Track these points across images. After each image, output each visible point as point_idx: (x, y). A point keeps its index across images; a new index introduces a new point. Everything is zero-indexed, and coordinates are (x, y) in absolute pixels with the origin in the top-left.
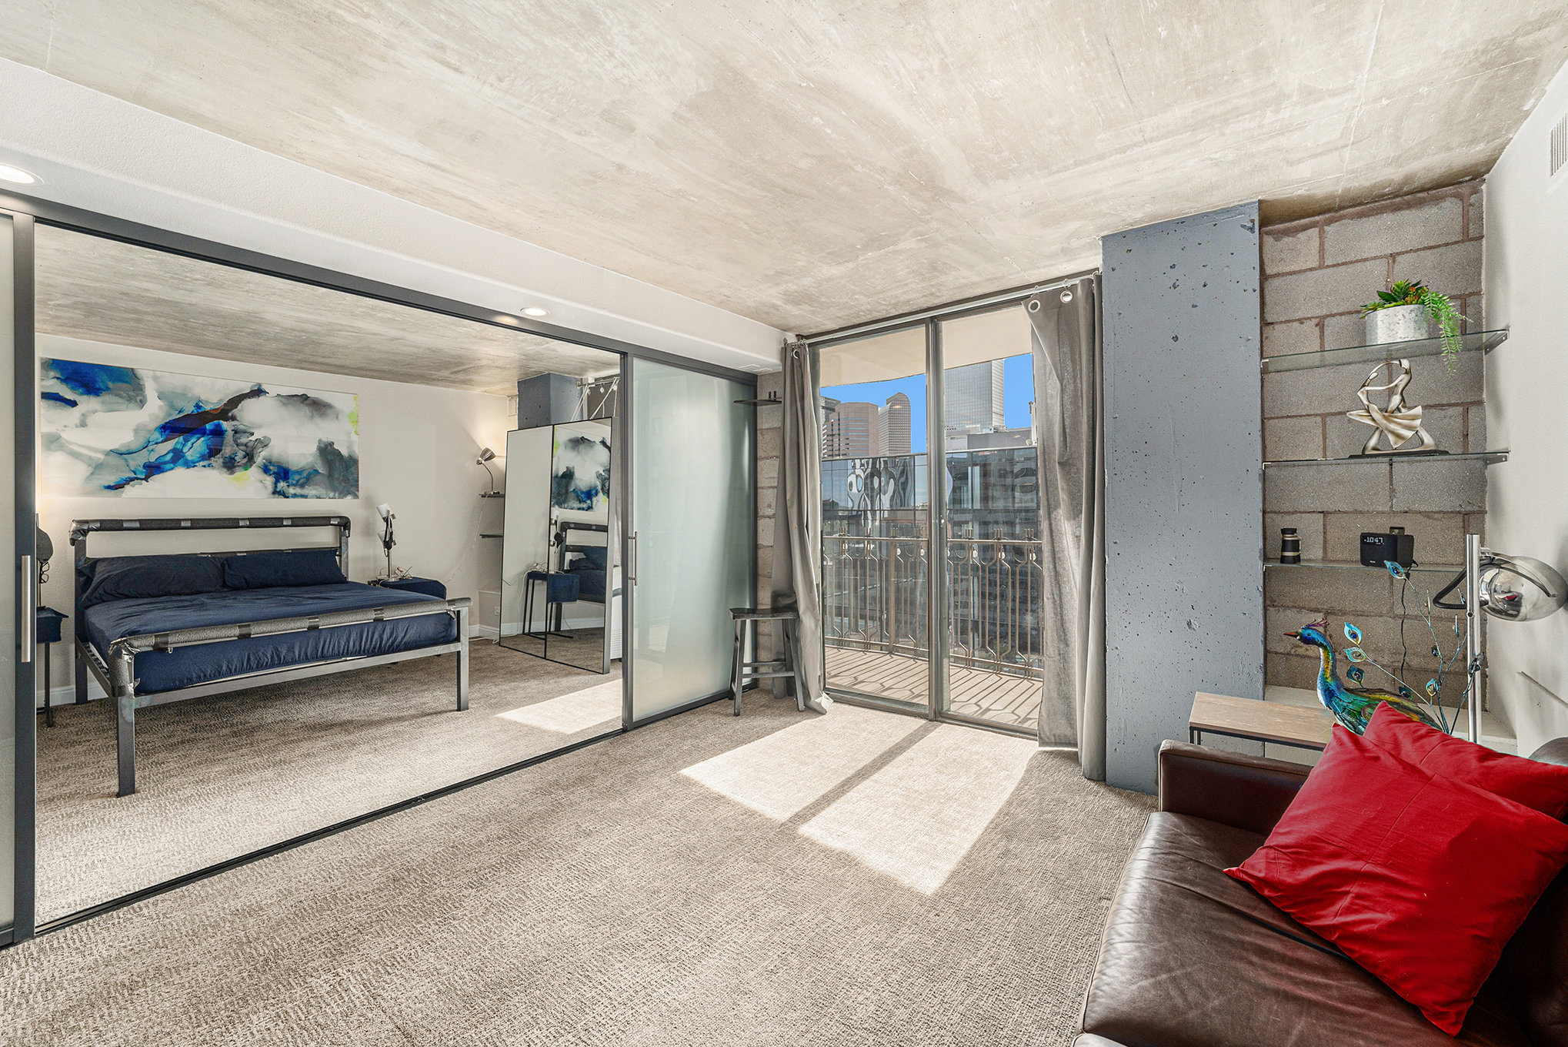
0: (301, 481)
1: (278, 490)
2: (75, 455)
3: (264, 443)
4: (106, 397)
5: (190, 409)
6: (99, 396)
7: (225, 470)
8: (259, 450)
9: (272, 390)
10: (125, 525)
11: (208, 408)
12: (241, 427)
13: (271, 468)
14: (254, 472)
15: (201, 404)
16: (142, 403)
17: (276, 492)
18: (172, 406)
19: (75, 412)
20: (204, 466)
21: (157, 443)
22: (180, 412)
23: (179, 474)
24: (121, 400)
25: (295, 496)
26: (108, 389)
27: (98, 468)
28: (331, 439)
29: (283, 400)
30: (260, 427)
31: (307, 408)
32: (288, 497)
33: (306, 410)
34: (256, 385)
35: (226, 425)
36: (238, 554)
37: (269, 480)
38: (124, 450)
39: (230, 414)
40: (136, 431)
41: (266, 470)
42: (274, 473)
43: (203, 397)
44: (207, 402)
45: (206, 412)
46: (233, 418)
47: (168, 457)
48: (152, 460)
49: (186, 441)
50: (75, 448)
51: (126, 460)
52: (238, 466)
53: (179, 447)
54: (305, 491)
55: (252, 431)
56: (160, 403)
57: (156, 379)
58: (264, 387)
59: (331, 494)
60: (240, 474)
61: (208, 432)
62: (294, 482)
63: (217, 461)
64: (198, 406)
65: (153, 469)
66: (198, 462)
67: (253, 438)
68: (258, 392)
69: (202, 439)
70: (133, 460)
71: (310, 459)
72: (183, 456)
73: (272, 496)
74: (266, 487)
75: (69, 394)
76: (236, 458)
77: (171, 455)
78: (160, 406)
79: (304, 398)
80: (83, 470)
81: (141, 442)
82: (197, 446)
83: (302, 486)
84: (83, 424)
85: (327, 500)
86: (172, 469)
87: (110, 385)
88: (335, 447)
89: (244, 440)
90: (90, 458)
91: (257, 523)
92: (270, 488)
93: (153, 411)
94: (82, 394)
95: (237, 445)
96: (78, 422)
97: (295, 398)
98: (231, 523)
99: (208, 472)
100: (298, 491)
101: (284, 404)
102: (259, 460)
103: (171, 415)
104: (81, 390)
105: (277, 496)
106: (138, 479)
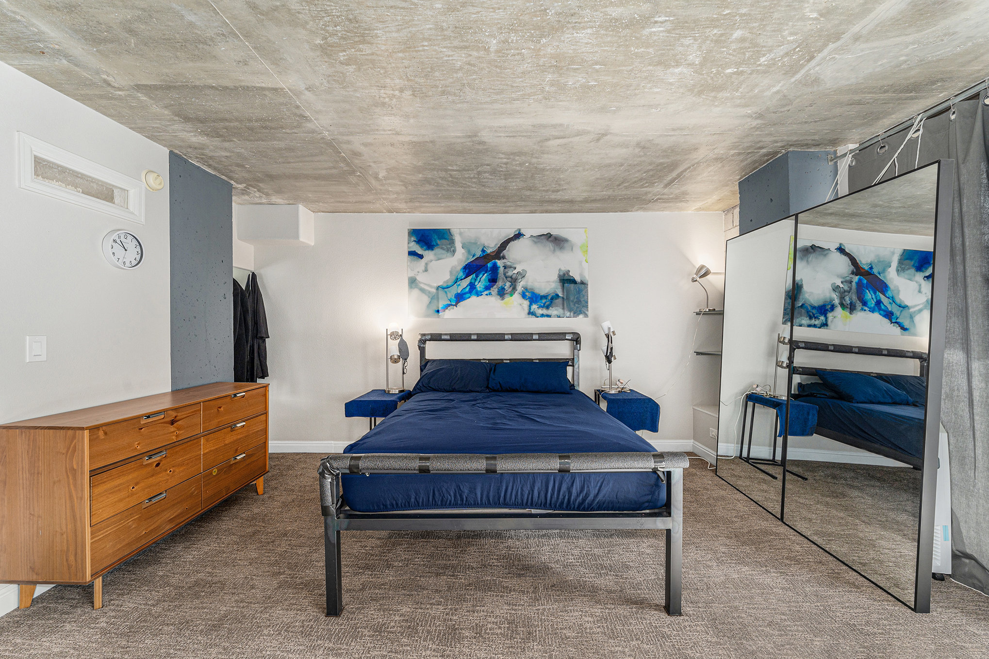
0: (547, 303)
1: (531, 311)
2: (422, 290)
3: (522, 275)
4: (437, 251)
5: (479, 254)
6: (433, 250)
7: (499, 297)
8: (519, 281)
9: (528, 233)
10: (443, 337)
11: (489, 251)
12: (509, 264)
13: (527, 294)
14: (517, 297)
15: (485, 249)
16: (454, 251)
17: (531, 313)
18: (469, 252)
19: (423, 261)
20: (487, 295)
21: (461, 280)
22: (473, 256)
23: (473, 300)
24: (443, 252)
25: (542, 316)
26: (437, 244)
27: (434, 298)
28: (568, 268)
29: (535, 239)
30: (520, 262)
31: (550, 244)
32: (538, 317)
33: (550, 245)
34: (516, 231)
35: (499, 263)
36: (505, 361)
37: (526, 303)
38: (445, 286)
39: (502, 255)
40: (451, 272)
41: (524, 296)
42: (529, 298)
43: (486, 244)
44: (488, 247)
45: (488, 255)
46: (504, 258)
47: (467, 289)
48: (459, 292)
49: (477, 277)
50: (422, 285)
51: (446, 292)
52: (507, 294)
53: (473, 281)
54: (549, 312)
55: (514, 266)
56: (463, 251)
57: (461, 234)
58: (522, 231)
59: (568, 314)
60: (508, 299)
61: (489, 269)
62: (542, 305)
63: (494, 290)
64: (483, 251)
65: (460, 298)
66: (483, 291)
67: (515, 272)
68: (518, 236)
69: (486, 274)
70: (450, 292)
71: (553, 285)
72: (475, 288)
73: (527, 316)
74: (524, 309)
75: (420, 251)
76: (505, 287)
77: (469, 287)
78: (463, 253)
79: (549, 236)
80: (426, 299)
81: (454, 278)
82: (482, 280)
83: (547, 308)
84: (426, 270)
85: (565, 318)
86: (469, 297)
87: (438, 242)
88: (571, 274)
89: (510, 273)
90: (429, 292)
91: (517, 337)
92: (527, 311)
93: (460, 258)
94: (425, 250)
95: (506, 278)
96: (423, 268)
97: (542, 237)
98: (498, 337)
99: (489, 298)
100: (545, 312)
101: (536, 243)
102: (520, 288)
103: (468, 259)
104: (425, 247)
105: (530, 316)
106: (452, 305)
